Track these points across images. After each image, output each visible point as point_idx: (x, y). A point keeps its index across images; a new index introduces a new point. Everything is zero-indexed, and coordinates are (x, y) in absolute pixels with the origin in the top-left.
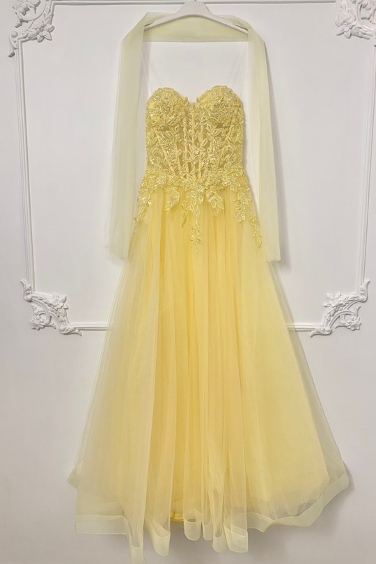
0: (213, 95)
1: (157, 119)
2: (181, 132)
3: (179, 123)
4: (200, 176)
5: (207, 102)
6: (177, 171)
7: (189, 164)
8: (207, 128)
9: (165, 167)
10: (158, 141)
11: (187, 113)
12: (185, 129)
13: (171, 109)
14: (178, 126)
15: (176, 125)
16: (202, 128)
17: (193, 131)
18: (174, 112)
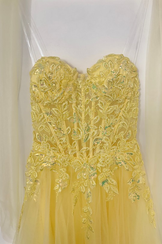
0: (106, 67)
1: (42, 96)
2: (69, 109)
3: (67, 100)
4: (91, 154)
5: (99, 76)
6: (66, 150)
7: (80, 142)
8: (99, 104)
9: (52, 145)
10: (44, 117)
11: (76, 88)
12: (74, 105)
13: (58, 86)
14: (66, 102)
15: (64, 102)
16: (93, 104)
17: (83, 106)
18: (61, 88)
